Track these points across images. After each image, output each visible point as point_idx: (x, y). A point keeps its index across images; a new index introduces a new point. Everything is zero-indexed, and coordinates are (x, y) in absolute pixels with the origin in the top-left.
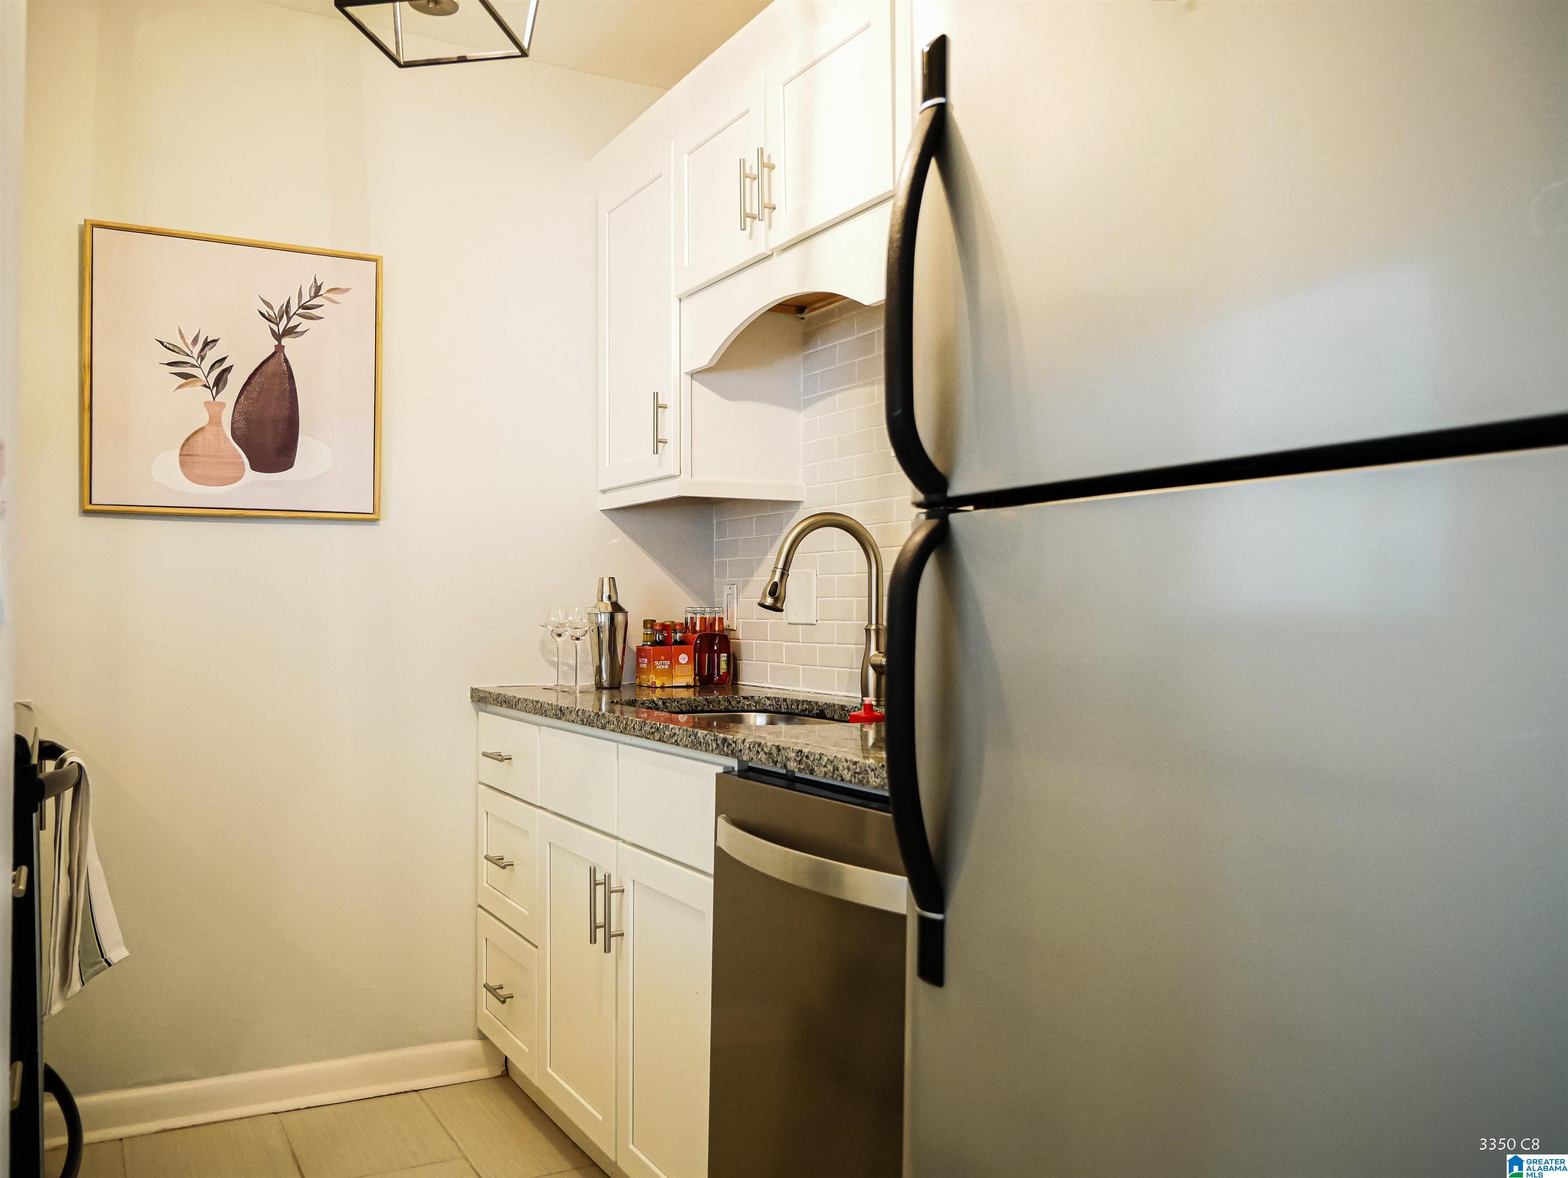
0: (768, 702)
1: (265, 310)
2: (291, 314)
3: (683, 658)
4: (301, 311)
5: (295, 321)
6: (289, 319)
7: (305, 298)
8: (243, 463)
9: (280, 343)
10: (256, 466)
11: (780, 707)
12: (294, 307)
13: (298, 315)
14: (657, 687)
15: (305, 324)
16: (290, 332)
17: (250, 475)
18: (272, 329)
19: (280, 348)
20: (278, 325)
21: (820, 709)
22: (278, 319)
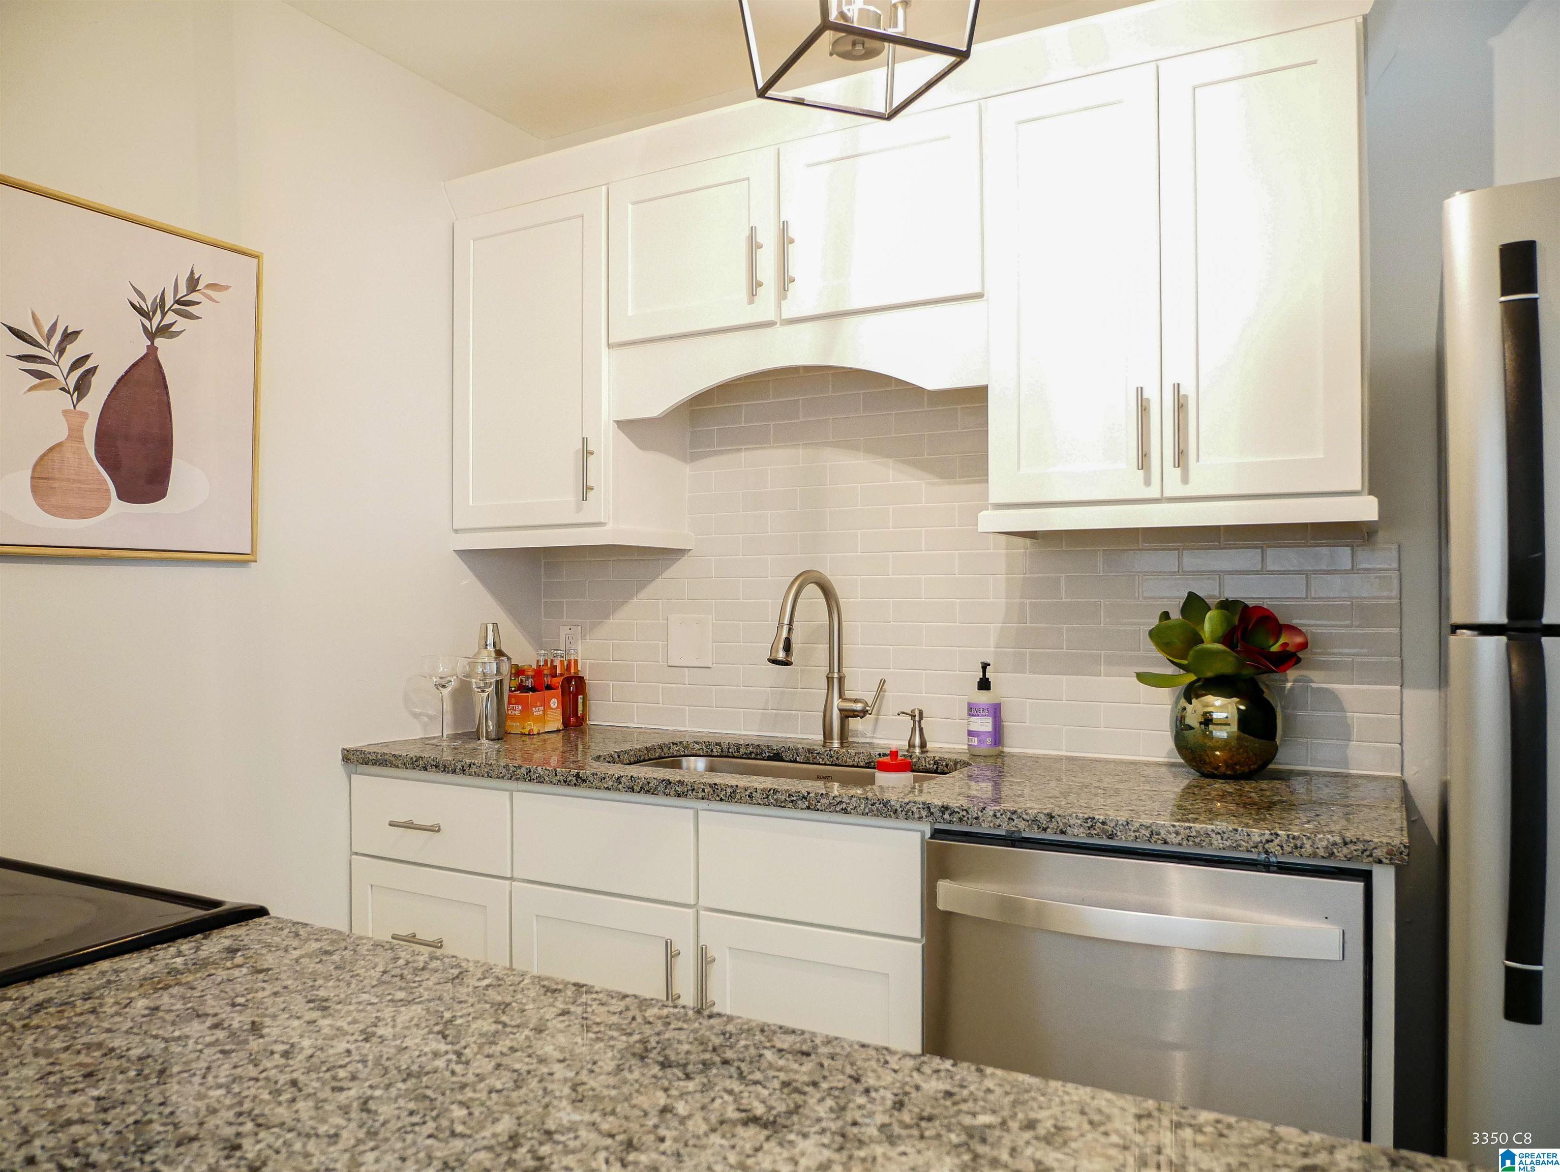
0: (697, 747)
1: (136, 300)
2: (166, 310)
3: (554, 703)
4: (176, 306)
5: (170, 317)
6: (164, 315)
7: (183, 290)
8: (108, 491)
9: (153, 343)
10: (126, 495)
11: (712, 751)
12: (169, 301)
13: (173, 311)
14: (534, 735)
15: (181, 323)
16: (164, 331)
17: (117, 506)
18: (143, 325)
19: (152, 350)
20: (150, 320)
21: (775, 752)
22: (151, 314)
